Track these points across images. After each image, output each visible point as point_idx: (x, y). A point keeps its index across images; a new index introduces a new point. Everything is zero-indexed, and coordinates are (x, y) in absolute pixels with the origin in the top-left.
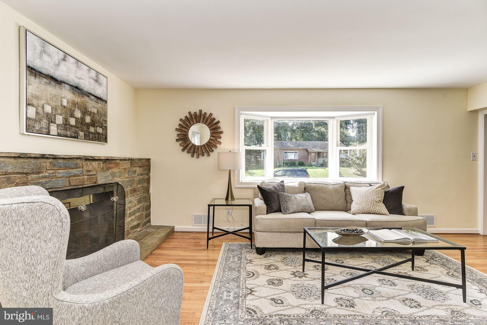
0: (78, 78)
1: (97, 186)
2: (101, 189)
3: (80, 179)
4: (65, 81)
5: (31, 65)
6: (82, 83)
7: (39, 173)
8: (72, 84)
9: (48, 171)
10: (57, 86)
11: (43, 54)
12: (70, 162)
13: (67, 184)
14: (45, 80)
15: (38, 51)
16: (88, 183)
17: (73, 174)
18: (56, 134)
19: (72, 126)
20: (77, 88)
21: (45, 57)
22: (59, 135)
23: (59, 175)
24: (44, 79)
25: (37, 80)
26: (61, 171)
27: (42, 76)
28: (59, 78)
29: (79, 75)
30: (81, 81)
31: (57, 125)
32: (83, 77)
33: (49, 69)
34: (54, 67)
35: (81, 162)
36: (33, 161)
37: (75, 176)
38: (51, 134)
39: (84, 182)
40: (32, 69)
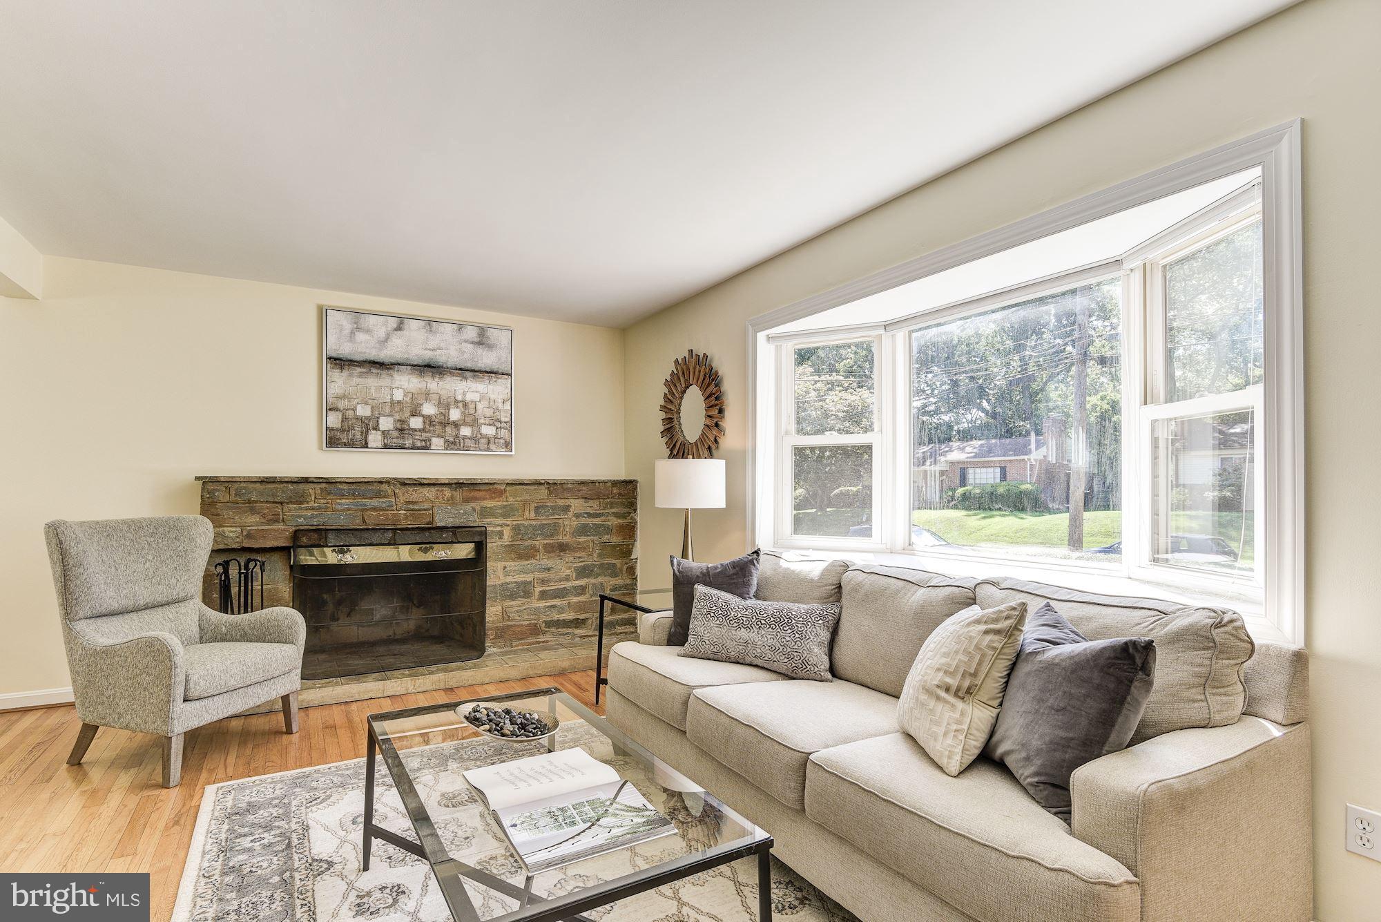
0: (430, 350)
1: (432, 528)
2: (444, 535)
3: (387, 514)
4: (400, 361)
5: (334, 355)
6: (441, 355)
7: (301, 503)
8: (415, 363)
9: (319, 500)
10: (385, 372)
11: (356, 333)
12: (363, 487)
13: (359, 521)
14: (359, 370)
15: (347, 332)
16: (409, 523)
17: (369, 507)
18: (380, 446)
19: (415, 430)
20: (428, 366)
21: (361, 337)
22: (386, 447)
23: (338, 507)
24: (356, 368)
25: (345, 373)
26: (343, 501)
27: (354, 366)
28: (387, 360)
29: (432, 344)
30: (439, 352)
31: (383, 432)
32: (443, 345)
33: (368, 351)
34: (377, 345)
35: (392, 487)
36: (290, 487)
37: (375, 509)
38: (369, 446)
39: (400, 520)
40: (336, 359)
